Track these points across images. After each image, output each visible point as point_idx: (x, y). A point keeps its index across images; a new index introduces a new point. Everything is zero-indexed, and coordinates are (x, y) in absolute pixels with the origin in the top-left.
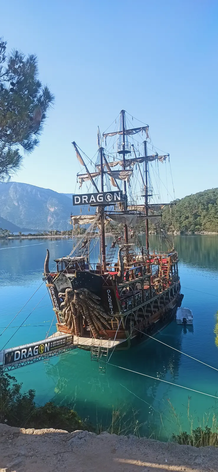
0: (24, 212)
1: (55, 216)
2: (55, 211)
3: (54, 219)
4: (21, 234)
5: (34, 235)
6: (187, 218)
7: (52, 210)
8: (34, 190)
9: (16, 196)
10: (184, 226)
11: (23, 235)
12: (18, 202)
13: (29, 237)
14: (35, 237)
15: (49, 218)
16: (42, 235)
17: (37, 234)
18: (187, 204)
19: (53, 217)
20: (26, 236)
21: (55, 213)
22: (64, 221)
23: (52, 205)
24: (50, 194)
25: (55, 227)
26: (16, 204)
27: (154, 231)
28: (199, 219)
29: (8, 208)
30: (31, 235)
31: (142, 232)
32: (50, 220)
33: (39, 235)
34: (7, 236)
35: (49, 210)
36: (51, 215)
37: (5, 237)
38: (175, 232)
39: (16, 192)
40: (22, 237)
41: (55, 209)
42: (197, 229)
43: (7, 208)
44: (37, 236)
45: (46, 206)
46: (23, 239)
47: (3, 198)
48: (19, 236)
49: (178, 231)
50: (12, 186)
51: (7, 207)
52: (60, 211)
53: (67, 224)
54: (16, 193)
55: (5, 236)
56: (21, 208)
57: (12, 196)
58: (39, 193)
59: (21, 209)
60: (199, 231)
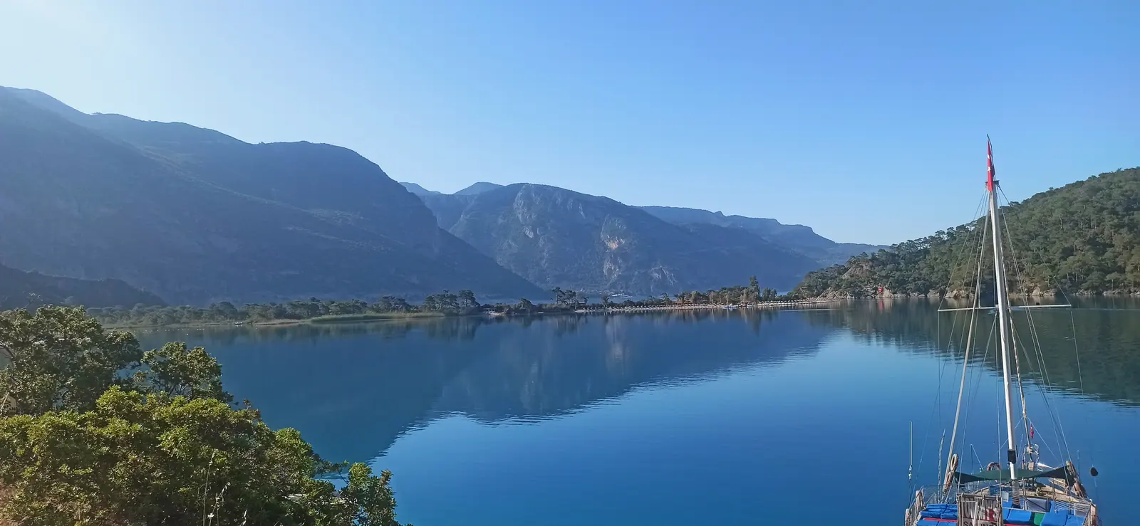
0: (548, 253)
1: (620, 261)
2: (620, 248)
3: (619, 268)
4: (606, 301)
5: (640, 304)
6: (1068, 252)
7: (613, 246)
8: (571, 201)
9: (530, 216)
10: (1065, 277)
11: (612, 305)
12: (534, 230)
13: (627, 309)
14: (642, 309)
15: (607, 265)
16: (659, 303)
17: (648, 303)
18: (1058, 215)
19: (614, 262)
20: (619, 306)
21: (621, 253)
22: (642, 271)
23: (614, 234)
24: (608, 207)
25: (622, 288)
26: (531, 236)
27: (966, 290)
28: (1112, 254)
29: (513, 244)
30: (631, 304)
31: (916, 294)
32: (610, 269)
33: (653, 304)
34: (572, 307)
35: (606, 248)
36: (611, 257)
37: (569, 310)
38: (1036, 292)
39: (529, 204)
40: (611, 310)
41: (620, 243)
42: (1110, 281)
43: (510, 245)
44: (647, 305)
45: (600, 239)
46: (613, 314)
47: (500, 221)
48: (602, 306)
49: (1045, 289)
50: (519, 194)
51: (510, 241)
52: (634, 247)
53: (652, 278)
54: (529, 209)
55: (569, 307)
56: (541, 242)
57: (520, 216)
58: (581, 208)
59: (540, 245)
60: (1118, 287)
